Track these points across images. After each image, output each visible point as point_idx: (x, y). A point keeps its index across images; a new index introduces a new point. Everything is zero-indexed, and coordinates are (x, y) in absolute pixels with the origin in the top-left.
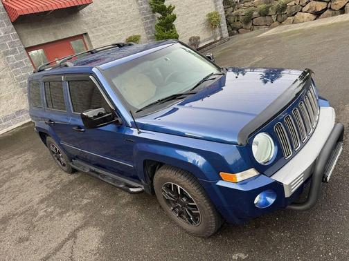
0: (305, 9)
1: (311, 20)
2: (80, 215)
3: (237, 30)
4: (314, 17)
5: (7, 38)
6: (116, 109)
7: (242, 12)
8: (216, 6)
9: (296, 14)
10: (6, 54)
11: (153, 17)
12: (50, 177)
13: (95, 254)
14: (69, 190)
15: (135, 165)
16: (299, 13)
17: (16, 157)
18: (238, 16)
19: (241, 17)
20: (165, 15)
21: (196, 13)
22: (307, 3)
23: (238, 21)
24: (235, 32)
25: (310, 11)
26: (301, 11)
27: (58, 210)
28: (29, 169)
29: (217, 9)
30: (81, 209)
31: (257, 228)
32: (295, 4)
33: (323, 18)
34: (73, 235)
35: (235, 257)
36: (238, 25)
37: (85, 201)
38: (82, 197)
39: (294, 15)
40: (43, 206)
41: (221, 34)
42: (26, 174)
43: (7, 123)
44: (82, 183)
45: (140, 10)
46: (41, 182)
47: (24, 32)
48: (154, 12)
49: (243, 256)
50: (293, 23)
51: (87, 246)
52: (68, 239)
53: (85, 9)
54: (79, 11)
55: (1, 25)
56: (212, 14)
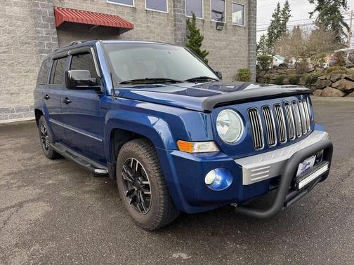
0: (334, 85)
1: (339, 96)
2: (38, 191)
4: (342, 94)
5: (47, 38)
6: (102, 76)
7: (274, 76)
9: (325, 87)
10: (41, 52)
12: (30, 159)
13: (30, 224)
14: (41, 171)
15: (104, 139)
16: (328, 88)
17: (10, 139)
18: (268, 79)
21: (229, 66)
22: (337, 80)
25: (340, 88)
26: (330, 86)
27: (20, 183)
28: (15, 149)
29: (249, 67)
30: (42, 186)
31: (213, 235)
32: (326, 79)
33: (351, 96)
34: (20, 205)
35: (175, 255)
37: (50, 182)
38: (50, 178)
39: (323, 89)
40: (8, 177)
42: (10, 153)
43: (18, 114)
44: (56, 168)
46: (19, 160)
47: (64, 38)
49: (184, 256)
50: (321, 95)
51: (27, 216)
52: (13, 207)
53: (126, 34)
54: (119, 34)
55: (46, 26)
56: (243, 70)
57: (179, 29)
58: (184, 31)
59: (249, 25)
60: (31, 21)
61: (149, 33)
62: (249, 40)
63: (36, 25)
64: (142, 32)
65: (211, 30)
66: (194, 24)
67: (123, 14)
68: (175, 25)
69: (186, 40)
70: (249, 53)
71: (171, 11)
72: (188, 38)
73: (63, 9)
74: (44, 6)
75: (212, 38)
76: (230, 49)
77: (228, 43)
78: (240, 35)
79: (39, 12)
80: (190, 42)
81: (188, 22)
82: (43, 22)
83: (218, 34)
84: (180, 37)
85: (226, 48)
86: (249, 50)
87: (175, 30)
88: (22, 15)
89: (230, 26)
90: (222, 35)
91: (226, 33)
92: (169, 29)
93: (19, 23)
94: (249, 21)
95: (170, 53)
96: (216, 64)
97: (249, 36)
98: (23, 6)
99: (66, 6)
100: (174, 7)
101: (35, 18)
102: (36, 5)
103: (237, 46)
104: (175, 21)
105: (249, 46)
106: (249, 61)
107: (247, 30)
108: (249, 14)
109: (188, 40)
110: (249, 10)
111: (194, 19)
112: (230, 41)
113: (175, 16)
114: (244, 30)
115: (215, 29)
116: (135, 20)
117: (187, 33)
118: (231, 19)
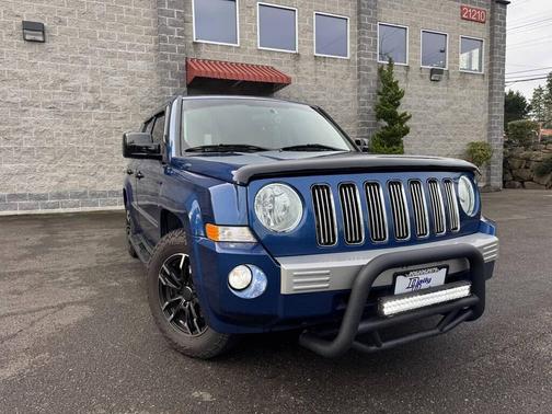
2: (93, 293)
3: (522, 182)
7: (537, 156)
8: (489, 135)
11: (375, 125)
12: (111, 254)
13: (57, 329)
14: (113, 270)
17: (105, 229)
18: (528, 160)
19: (533, 163)
20: (392, 124)
21: (451, 137)
23: (526, 167)
24: (518, 184)
27: (79, 282)
29: (490, 140)
30: (100, 288)
35: (196, 394)
36: (526, 174)
37: (114, 284)
38: (116, 280)
40: (72, 274)
41: (489, 180)
45: (359, 111)
46: (97, 255)
48: (378, 118)
49: (207, 397)
51: (60, 320)
52: (53, 308)
53: (282, 92)
54: (273, 92)
55: (173, 84)
56: (477, 145)
57: (365, 81)
58: (373, 85)
59: (491, 71)
60: (156, 78)
61: (318, 88)
62: (491, 95)
63: (162, 83)
64: (307, 88)
65: (420, 81)
66: (390, 73)
67: (280, 64)
68: (359, 76)
69: (375, 98)
70: (490, 117)
71: (353, 55)
72: (379, 94)
73: (198, 60)
74: (173, 58)
75: (421, 92)
76: (454, 111)
77: (451, 100)
78: (473, 88)
79: (166, 66)
80: (381, 100)
81: (381, 71)
82: (170, 79)
83: (433, 87)
84: (365, 93)
85: (446, 109)
86: (490, 112)
87: (359, 84)
88: (146, 71)
89: (454, 73)
90: (440, 88)
91: (447, 86)
92: (349, 82)
93: (142, 81)
94: (491, 65)
95: (272, 111)
96: (429, 133)
97: (491, 88)
98: (148, 59)
99: (202, 57)
100: (359, 48)
101: (161, 74)
102: (165, 57)
103: (467, 105)
104: (359, 69)
105: (490, 106)
106: (490, 129)
107: (487, 80)
108: (491, 53)
109: (379, 97)
110: (492, 48)
111: (391, 65)
112: (455, 99)
113: (359, 62)
114: (480, 80)
115: (428, 79)
116: (297, 71)
117: (379, 86)
118: (457, 62)
